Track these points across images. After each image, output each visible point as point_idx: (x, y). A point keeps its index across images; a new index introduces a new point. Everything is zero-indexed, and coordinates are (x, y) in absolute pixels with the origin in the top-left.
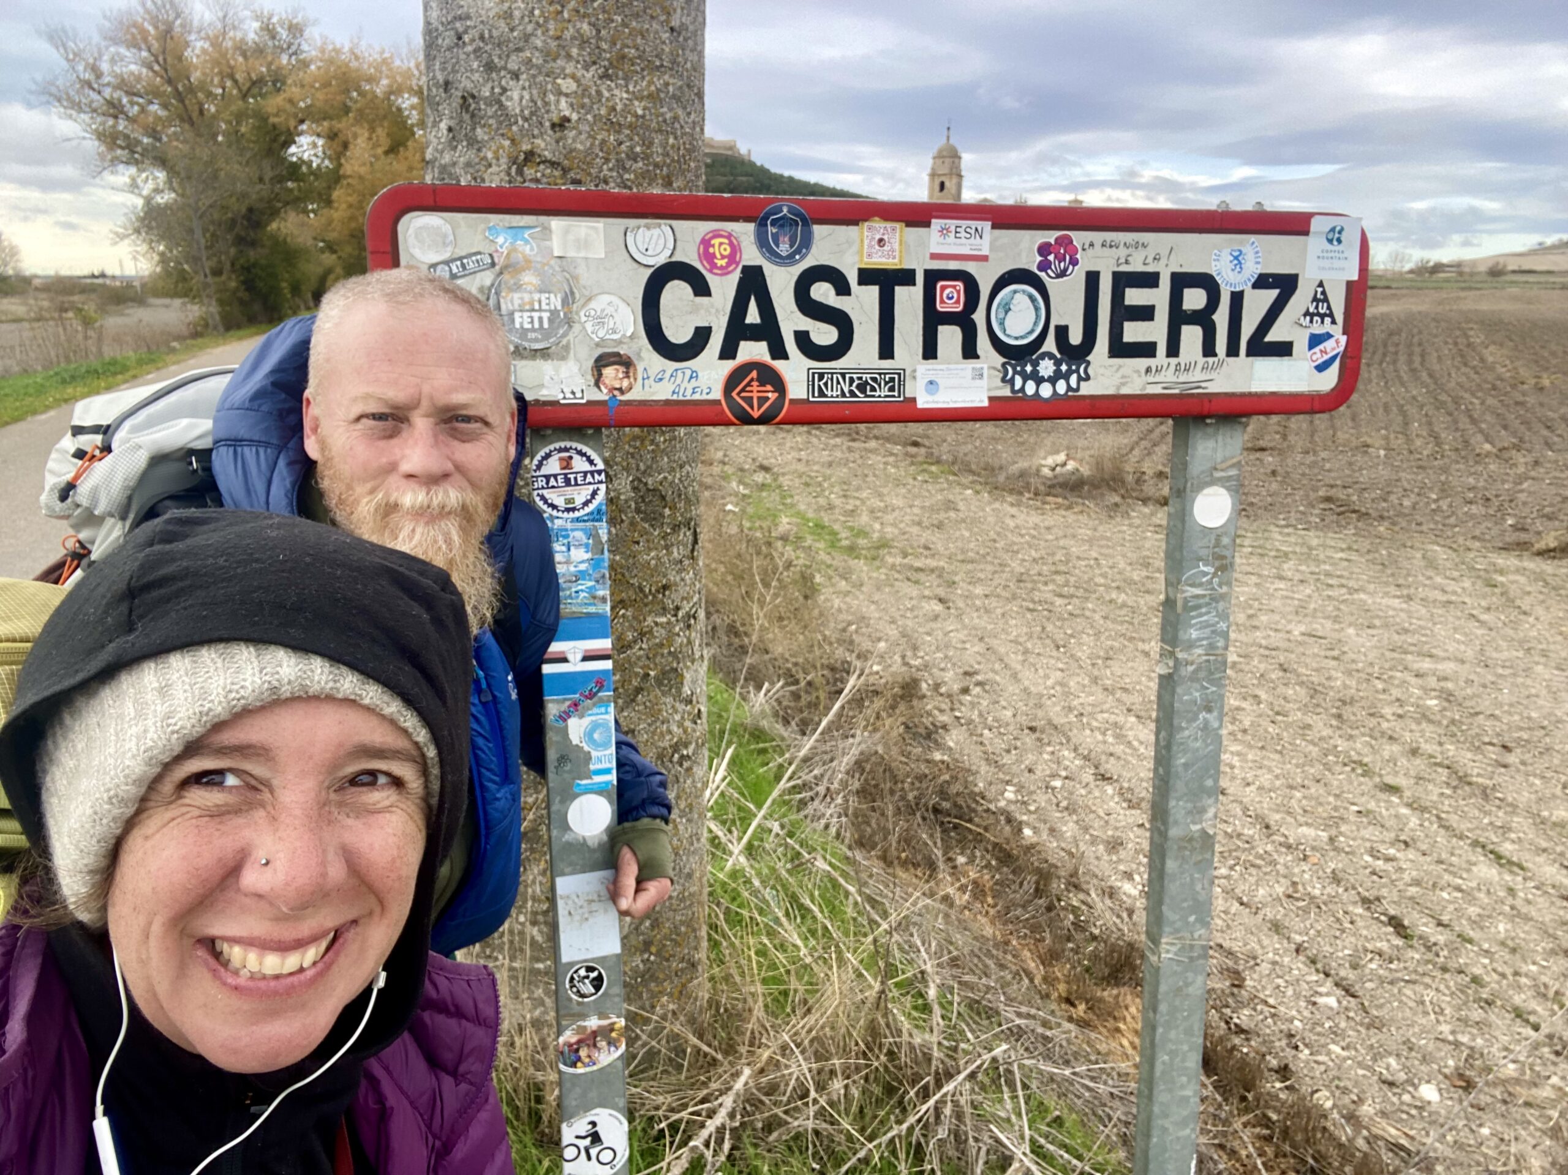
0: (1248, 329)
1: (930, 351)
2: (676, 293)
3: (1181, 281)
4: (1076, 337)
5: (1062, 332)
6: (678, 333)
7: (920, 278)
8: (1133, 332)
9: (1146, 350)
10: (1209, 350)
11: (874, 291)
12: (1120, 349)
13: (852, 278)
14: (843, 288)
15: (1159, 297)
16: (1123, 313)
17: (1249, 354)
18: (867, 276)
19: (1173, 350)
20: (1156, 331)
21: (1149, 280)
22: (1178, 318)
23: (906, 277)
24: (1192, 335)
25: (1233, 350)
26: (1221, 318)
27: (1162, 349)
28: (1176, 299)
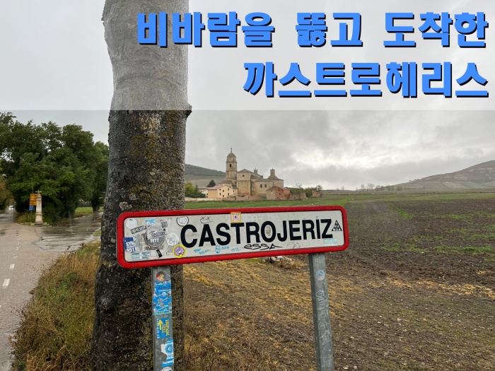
0: (321, 232)
1: (249, 241)
2: (189, 231)
3: (305, 222)
4: (282, 236)
5: (279, 235)
6: (189, 241)
7: (245, 225)
8: (295, 234)
9: (299, 238)
10: (313, 237)
11: (235, 228)
12: (293, 238)
13: (230, 226)
14: (227, 228)
15: (300, 226)
16: (292, 230)
17: (323, 237)
18: (233, 225)
19: (305, 238)
20: (301, 233)
21: (297, 222)
22: (305, 230)
23: (242, 225)
24: (309, 234)
25: (319, 237)
26: (315, 230)
27: (302, 237)
28: (304, 226)
